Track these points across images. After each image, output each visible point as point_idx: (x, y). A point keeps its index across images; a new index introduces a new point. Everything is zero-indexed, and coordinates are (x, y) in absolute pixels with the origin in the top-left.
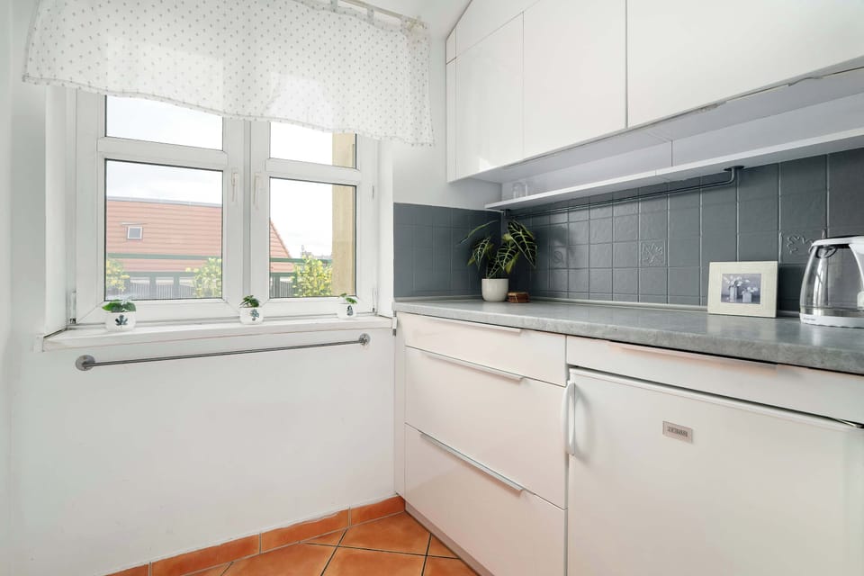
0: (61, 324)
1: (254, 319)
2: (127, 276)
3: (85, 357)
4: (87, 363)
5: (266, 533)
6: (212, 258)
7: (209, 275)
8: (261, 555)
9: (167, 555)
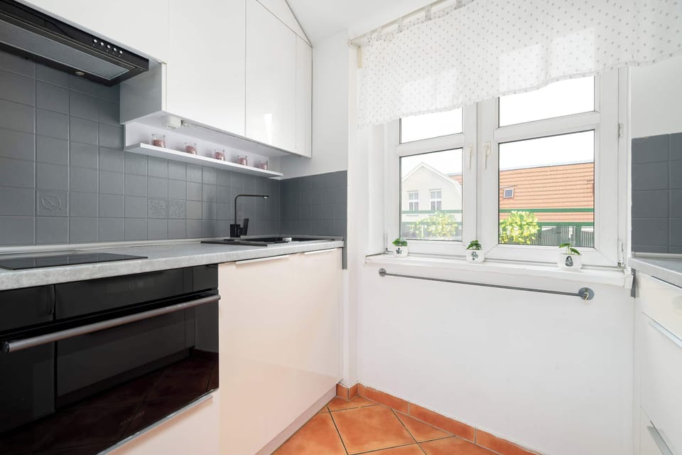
0: (381, 250)
1: (474, 259)
2: (456, 225)
3: (382, 269)
4: (383, 273)
5: (480, 431)
6: (515, 210)
7: (511, 224)
8: (475, 444)
9: (422, 405)
